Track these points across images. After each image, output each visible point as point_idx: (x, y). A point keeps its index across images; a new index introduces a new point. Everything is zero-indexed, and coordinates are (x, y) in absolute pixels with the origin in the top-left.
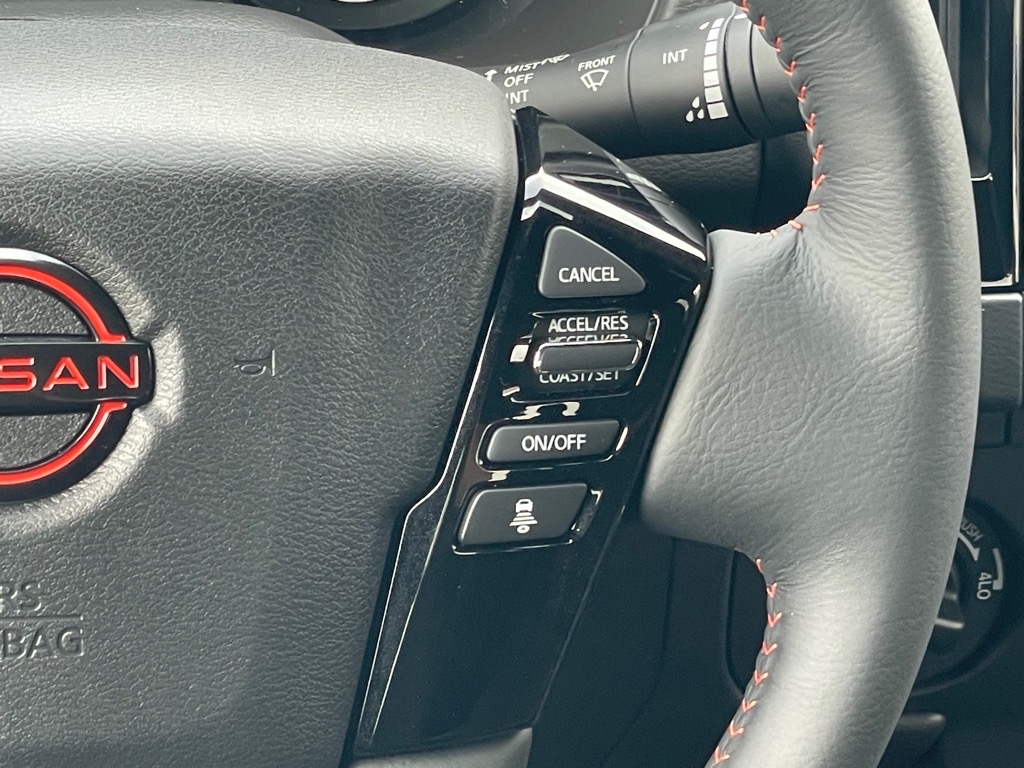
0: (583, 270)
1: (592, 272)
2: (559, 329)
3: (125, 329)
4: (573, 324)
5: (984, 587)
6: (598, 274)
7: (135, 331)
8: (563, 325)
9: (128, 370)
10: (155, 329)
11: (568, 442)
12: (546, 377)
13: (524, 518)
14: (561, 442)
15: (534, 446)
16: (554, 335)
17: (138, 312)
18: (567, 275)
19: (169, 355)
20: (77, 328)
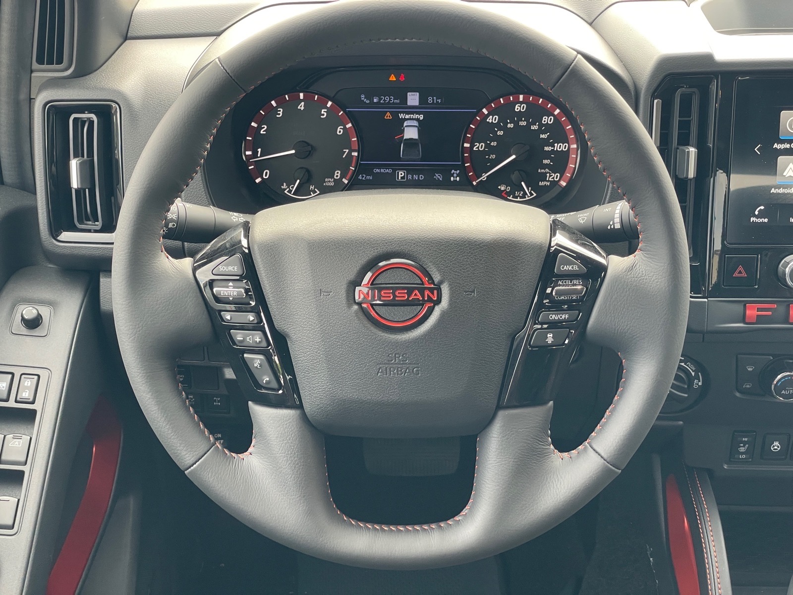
0: (568, 266)
1: (571, 267)
2: (561, 283)
3: (433, 283)
4: (565, 282)
5: (696, 384)
6: (573, 267)
7: (436, 283)
8: (562, 282)
9: (433, 294)
10: (441, 282)
11: (563, 317)
12: (557, 298)
13: (550, 338)
14: (561, 317)
15: (553, 317)
16: (560, 285)
17: (437, 278)
18: (563, 268)
19: (445, 290)
20: (419, 282)
